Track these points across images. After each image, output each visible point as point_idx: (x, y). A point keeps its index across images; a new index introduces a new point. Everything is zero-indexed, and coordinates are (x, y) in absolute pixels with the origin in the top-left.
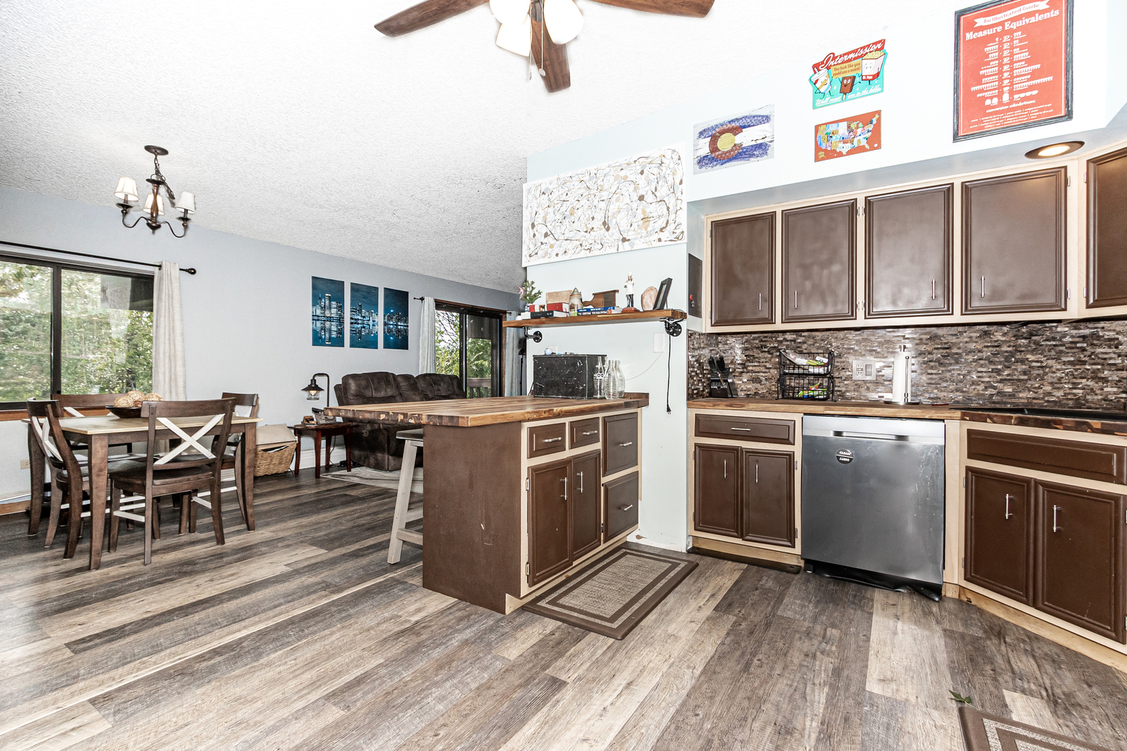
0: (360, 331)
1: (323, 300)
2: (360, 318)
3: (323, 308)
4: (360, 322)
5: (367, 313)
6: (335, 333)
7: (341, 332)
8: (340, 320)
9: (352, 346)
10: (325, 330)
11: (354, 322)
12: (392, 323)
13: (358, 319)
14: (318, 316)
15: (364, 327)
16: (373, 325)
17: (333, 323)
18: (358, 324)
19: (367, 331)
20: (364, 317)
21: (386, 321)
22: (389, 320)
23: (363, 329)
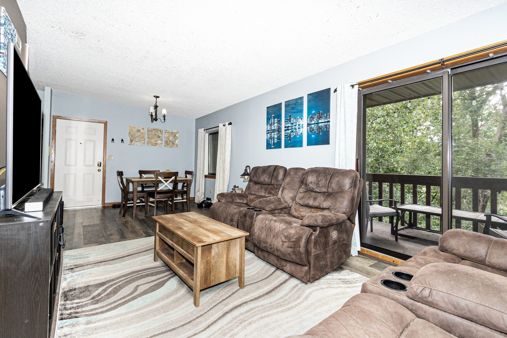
0: (290, 135)
1: (271, 120)
2: (290, 125)
3: (271, 125)
4: (290, 128)
5: (295, 120)
6: (276, 139)
7: (279, 138)
8: (279, 130)
9: (286, 147)
10: (271, 139)
11: (287, 128)
12: (313, 122)
13: (289, 127)
14: (269, 131)
15: (292, 131)
16: (299, 128)
17: (275, 133)
18: (289, 130)
19: (295, 134)
20: (292, 124)
21: (309, 122)
22: (311, 121)
23: (292, 133)
